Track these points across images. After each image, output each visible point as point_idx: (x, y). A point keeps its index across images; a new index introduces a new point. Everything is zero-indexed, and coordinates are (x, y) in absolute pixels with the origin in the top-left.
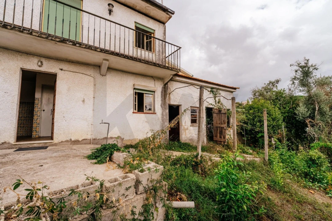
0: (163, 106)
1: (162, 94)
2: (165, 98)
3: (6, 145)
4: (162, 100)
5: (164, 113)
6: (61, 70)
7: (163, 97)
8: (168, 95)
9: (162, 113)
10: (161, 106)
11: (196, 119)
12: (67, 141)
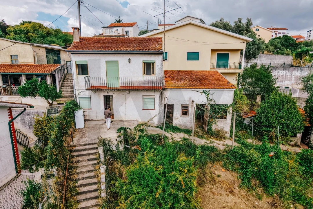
0: (160, 105)
1: (159, 99)
2: (161, 101)
3: (103, 120)
4: (159, 102)
5: (161, 109)
6: (114, 94)
7: (160, 100)
8: (164, 99)
9: (159, 109)
10: (159, 105)
11: (187, 113)
12: (118, 120)
